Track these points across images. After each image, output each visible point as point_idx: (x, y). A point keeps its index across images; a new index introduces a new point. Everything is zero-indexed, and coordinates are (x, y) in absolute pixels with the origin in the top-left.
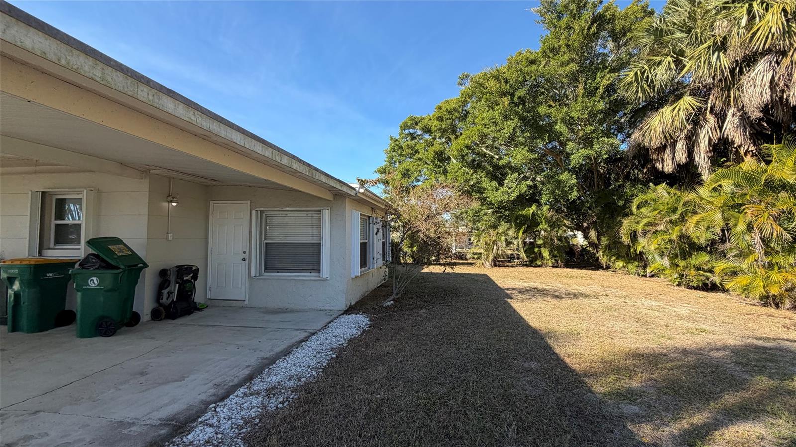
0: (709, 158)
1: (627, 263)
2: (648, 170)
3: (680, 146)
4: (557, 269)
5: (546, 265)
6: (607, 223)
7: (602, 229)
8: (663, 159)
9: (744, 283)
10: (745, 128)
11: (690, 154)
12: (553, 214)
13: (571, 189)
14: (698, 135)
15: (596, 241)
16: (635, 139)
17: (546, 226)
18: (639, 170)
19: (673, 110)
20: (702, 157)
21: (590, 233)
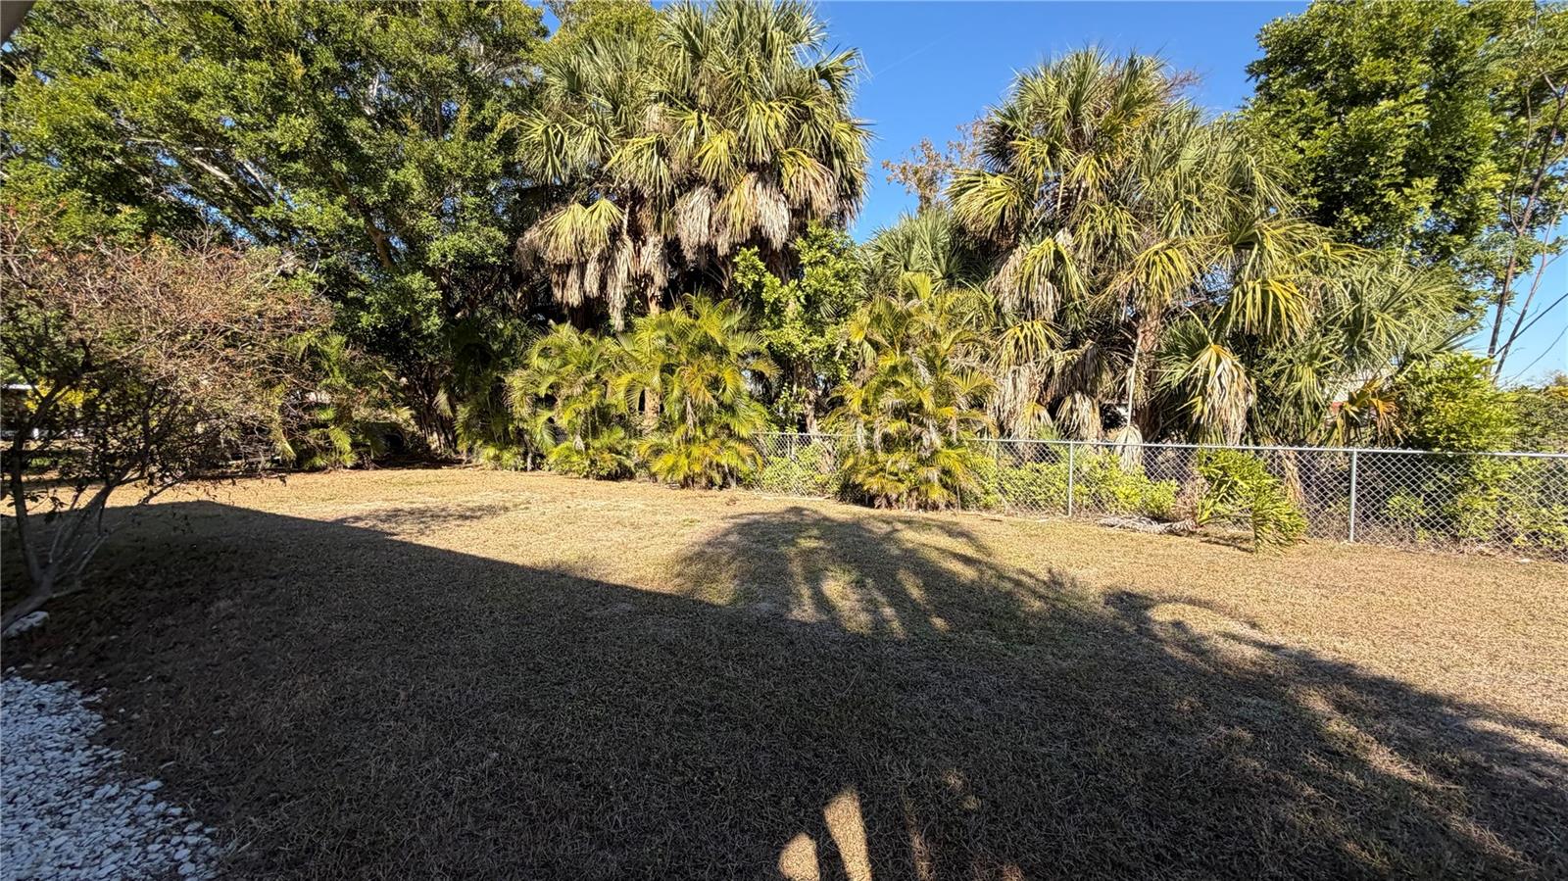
0: (625, 296)
1: (501, 450)
2: (524, 295)
3: (592, 270)
4: (363, 473)
5: (338, 465)
6: (471, 380)
7: (462, 390)
8: (564, 284)
9: (670, 463)
10: (665, 267)
11: (603, 286)
12: (354, 353)
13: (428, 307)
14: (614, 261)
15: (449, 413)
16: (531, 241)
17: (342, 381)
18: (510, 292)
19: (593, 212)
20: (617, 296)
21: (437, 399)
